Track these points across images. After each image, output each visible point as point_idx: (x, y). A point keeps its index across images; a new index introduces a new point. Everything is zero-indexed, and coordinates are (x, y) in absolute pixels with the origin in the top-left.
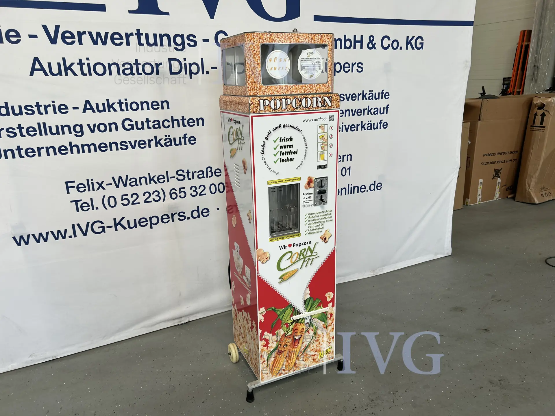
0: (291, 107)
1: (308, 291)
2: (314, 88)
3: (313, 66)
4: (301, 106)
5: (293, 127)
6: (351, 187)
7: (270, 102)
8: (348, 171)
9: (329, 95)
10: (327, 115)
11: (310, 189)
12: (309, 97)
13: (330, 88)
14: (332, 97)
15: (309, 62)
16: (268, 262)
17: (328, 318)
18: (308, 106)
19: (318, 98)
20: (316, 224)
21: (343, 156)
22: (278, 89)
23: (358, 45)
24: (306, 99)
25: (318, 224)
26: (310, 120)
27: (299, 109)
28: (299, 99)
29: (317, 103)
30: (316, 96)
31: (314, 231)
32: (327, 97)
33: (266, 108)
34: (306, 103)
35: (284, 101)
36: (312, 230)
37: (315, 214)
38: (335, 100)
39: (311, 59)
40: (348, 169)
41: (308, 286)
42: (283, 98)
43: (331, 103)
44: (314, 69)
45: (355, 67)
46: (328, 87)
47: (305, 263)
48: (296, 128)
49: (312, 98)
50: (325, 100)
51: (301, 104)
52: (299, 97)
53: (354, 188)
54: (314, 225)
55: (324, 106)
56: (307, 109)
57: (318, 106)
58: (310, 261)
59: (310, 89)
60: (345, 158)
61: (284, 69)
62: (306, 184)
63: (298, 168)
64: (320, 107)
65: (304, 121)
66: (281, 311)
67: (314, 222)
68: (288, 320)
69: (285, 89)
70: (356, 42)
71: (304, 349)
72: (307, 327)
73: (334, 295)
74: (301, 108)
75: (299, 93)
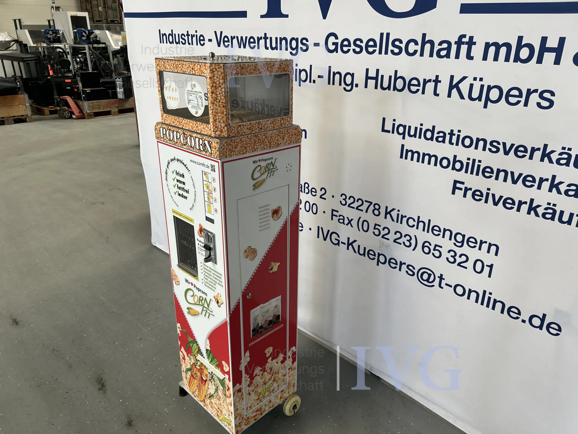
0: (180, 142)
1: (208, 342)
2: (199, 128)
3: (196, 100)
4: (187, 144)
5: (183, 164)
6: (489, 298)
7: (166, 131)
8: (487, 269)
9: (210, 140)
10: (209, 162)
11: (202, 237)
12: (194, 136)
13: (212, 132)
14: (212, 142)
15: (193, 95)
16: (178, 285)
17: (226, 388)
18: (193, 146)
19: (200, 139)
20: (210, 280)
21: (482, 242)
22: (173, 120)
23: (549, 57)
24: (191, 138)
25: (212, 281)
26: (195, 163)
27: (186, 146)
28: (186, 136)
29: (199, 145)
30: (200, 137)
31: (209, 286)
32: (208, 141)
33: (164, 137)
34: (191, 142)
35: (175, 133)
36: (207, 283)
37: (208, 267)
38: (214, 147)
39: (195, 93)
40: (487, 266)
41: (208, 338)
42: (176, 130)
43: (211, 150)
44: (198, 105)
45: (534, 98)
46: (210, 129)
47: (204, 313)
48: (185, 166)
49: (196, 137)
50: (205, 143)
51: (187, 141)
52: (186, 133)
53: (495, 301)
54: (209, 279)
55: (205, 151)
56: (192, 148)
57: (200, 149)
58: (207, 314)
59: (195, 127)
60: (485, 247)
61: (176, 99)
62: (198, 230)
63: (191, 209)
64: (202, 151)
65: (191, 161)
66: (191, 340)
67: (208, 275)
68: (196, 354)
69: (178, 121)
70: (544, 49)
71: (209, 394)
72: (210, 377)
73: (229, 369)
74: (187, 146)
75: (188, 129)
